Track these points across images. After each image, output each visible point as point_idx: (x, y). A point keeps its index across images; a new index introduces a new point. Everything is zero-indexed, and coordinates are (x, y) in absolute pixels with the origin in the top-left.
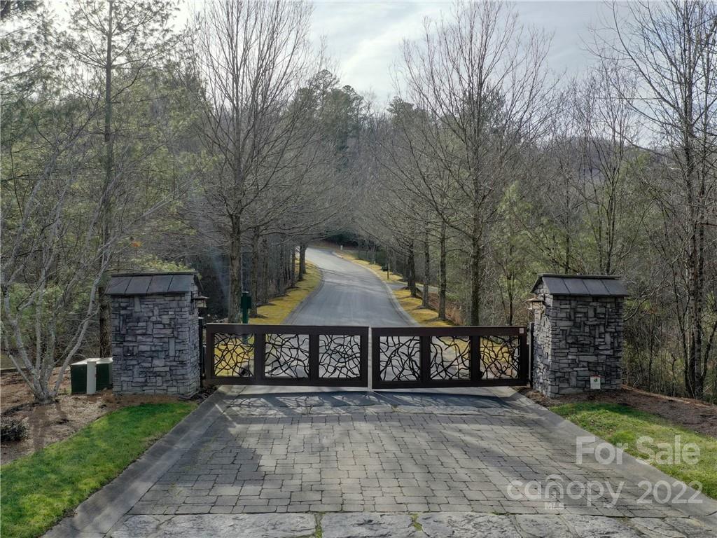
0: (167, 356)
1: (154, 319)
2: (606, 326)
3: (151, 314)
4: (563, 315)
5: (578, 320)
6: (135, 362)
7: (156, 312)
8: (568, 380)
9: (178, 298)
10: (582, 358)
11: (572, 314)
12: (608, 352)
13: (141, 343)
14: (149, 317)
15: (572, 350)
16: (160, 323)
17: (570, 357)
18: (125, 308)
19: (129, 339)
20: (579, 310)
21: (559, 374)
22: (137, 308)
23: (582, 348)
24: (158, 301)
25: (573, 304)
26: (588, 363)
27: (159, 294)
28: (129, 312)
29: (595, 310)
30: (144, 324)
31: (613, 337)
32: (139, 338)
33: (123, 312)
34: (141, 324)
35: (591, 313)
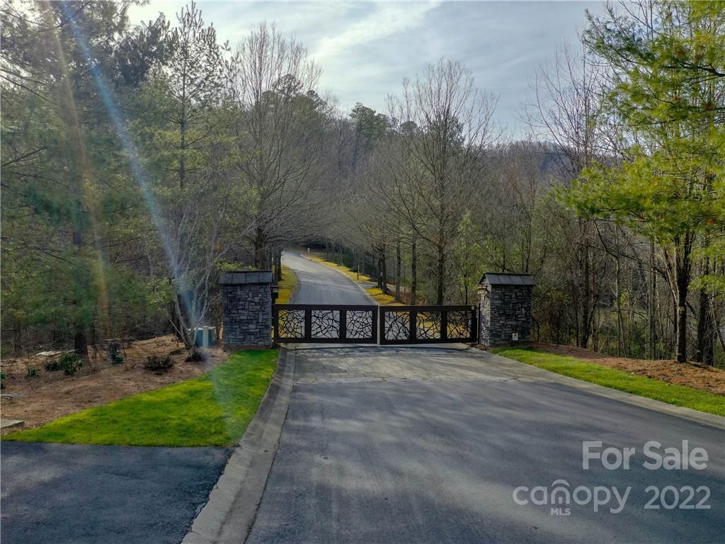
0: (258, 322)
1: (249, 299)
2: (522, 304)
3: (247, 296)
5: (506, 300)
6: (237, 326)
7: (251, 295)
8: (499, 336)
9: (264, 287)
10: (507, 323)
11: (503, 296)
12: (523, 319)
13: (241, 314)
14: (246, 298)
15: (502, 318)
16: (253, 302)
17: (501, 322)
18: (231, 293)
19: (234, 312)
20: (507, 294)
21: (494, 332)
22: (239, 293)
23: (508, 317)
24: (252, 288)
25: (503, 290)
27: (253, 284)
28: (234, 295)
29: (516, 294)
30: (243, 303)
31: (527, 310)
32: (240, 311)
33: (229, 295)
34: (241, 303)
35: (514, 296)
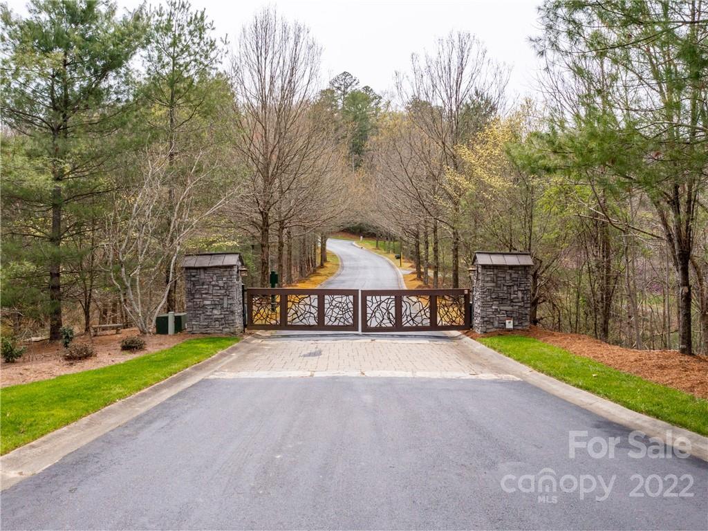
0: (222, 308)
1: (213, 283)
2: (519, 286)
3: (211, 280)
4: (489, 279)
5: (499, 282)
7: (215, 279)
8: (492, 323)
9: (229, 269)
10: (502, 308)
11: (495, 278)
12: (520, 304)
13: (204, 299)
14: (210, 282)
15: (495, 302)
16: (218, 286)
18: (194, 276)
19: (198, 296)
20: (500, 275)
21: (486, 319)
22: (202, 276)
23: (502, 301)
24: (216, 271)
25: (496, 271)
26: (506, 311)
27: (216, 267)
28: (197, 279)
29: (511, 275)
30: (207, 287)
31: (523, 294)
33: (193, 279)
35: (508, 278)
